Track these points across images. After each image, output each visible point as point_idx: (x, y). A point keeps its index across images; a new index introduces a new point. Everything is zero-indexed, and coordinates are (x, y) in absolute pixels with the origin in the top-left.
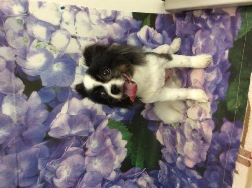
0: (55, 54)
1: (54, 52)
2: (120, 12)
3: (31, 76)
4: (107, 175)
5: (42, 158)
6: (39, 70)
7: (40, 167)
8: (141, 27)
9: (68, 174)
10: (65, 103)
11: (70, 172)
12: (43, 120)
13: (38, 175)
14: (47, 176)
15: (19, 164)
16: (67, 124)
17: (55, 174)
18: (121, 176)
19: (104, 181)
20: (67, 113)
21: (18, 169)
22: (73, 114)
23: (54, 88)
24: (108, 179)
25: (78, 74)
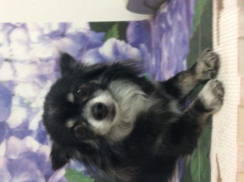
2: (70, 23)
8: (104, 40)
10: (2, 142)
16: (6, 169)
20: (5, 156)
22: (13, 157)
25: (15, 105)
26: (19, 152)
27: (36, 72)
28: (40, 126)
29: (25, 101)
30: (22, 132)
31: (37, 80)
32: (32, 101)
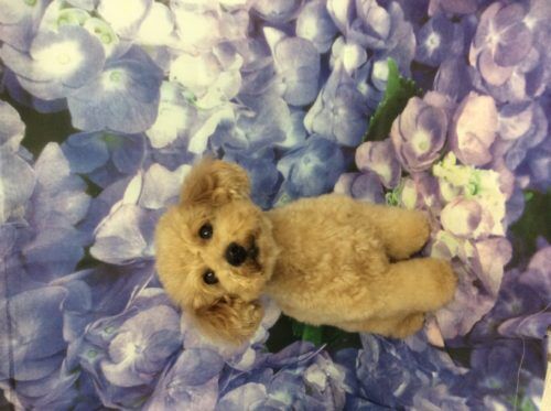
0: (108, 43)
1: (105, 39)
3: (41, 102)
4: (233, 358)
5: (74, 313)
6: (64, 85)
7: (67, 334)
9: (137, 352)
10: (136, 173)
11: (144, 347)
12: (76, 218)
13: (62, 353)
14: (85, 356)
15: (14, 326)
16: (136, 229)
17: (105, 351)
18: (266, 362)
19: (226, 371)
20: (137, 203)
21: (10, 338)
22: (153, 205)
23: (104, 135)
24: (236, 367)
25: (166, 101)
26: (166, 194)
27: (217, 34)
28: (209, 145)
29: (185, 94)
30: (174, 156)
31: (216, 52)
32: (198, 94)
